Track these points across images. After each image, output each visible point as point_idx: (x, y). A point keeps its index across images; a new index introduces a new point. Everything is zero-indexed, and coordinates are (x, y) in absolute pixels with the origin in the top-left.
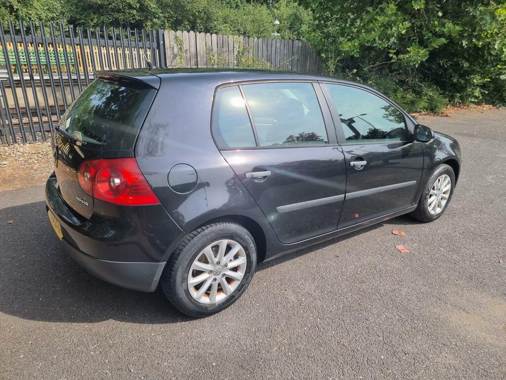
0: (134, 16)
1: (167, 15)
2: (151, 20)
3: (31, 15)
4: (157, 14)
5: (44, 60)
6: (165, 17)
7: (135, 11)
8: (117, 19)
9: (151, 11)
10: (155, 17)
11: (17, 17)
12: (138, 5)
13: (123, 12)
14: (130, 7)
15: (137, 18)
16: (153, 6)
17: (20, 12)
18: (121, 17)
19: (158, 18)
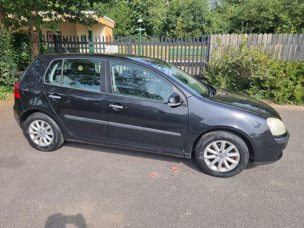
0: (269, 25)
1: (295, 22)
2: (281, 26)
3: (209, 31)
4: (287, 22)
5: (187, 53)
6: (293, 23)
7: (271, 22)
8: (257, 28)
9: (282, 20)
10: (285, 24)
11: (203, 32)
12: (274, 18)
13: (262, 24)
14: (269, 20)
15: (271, 26)
16: (284, 17)
17: (205, 30)
18: (260, 26)
19: (287, 25)
